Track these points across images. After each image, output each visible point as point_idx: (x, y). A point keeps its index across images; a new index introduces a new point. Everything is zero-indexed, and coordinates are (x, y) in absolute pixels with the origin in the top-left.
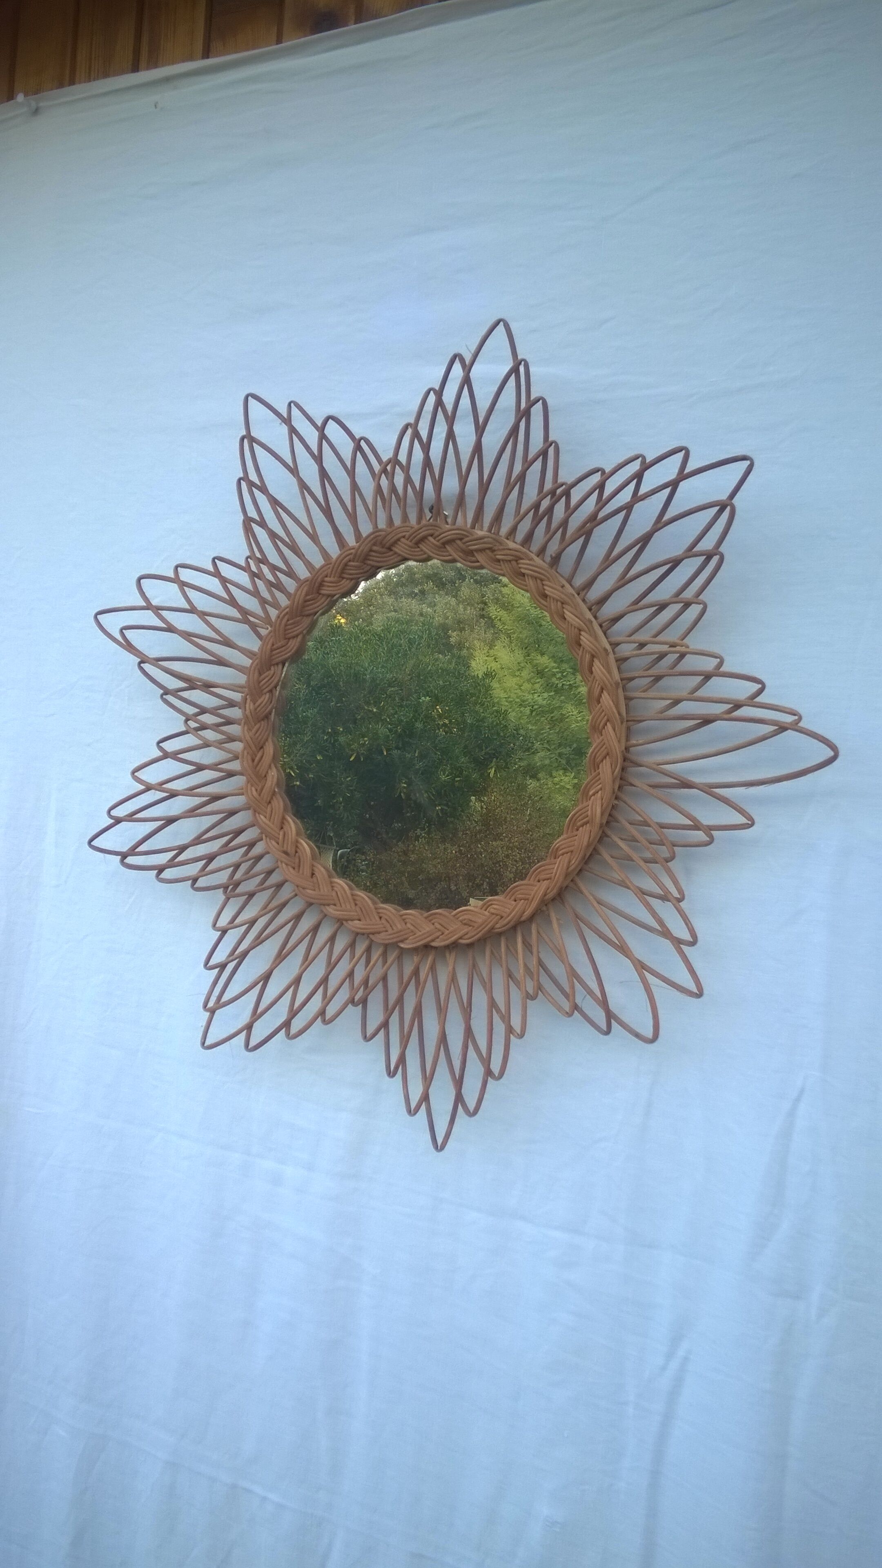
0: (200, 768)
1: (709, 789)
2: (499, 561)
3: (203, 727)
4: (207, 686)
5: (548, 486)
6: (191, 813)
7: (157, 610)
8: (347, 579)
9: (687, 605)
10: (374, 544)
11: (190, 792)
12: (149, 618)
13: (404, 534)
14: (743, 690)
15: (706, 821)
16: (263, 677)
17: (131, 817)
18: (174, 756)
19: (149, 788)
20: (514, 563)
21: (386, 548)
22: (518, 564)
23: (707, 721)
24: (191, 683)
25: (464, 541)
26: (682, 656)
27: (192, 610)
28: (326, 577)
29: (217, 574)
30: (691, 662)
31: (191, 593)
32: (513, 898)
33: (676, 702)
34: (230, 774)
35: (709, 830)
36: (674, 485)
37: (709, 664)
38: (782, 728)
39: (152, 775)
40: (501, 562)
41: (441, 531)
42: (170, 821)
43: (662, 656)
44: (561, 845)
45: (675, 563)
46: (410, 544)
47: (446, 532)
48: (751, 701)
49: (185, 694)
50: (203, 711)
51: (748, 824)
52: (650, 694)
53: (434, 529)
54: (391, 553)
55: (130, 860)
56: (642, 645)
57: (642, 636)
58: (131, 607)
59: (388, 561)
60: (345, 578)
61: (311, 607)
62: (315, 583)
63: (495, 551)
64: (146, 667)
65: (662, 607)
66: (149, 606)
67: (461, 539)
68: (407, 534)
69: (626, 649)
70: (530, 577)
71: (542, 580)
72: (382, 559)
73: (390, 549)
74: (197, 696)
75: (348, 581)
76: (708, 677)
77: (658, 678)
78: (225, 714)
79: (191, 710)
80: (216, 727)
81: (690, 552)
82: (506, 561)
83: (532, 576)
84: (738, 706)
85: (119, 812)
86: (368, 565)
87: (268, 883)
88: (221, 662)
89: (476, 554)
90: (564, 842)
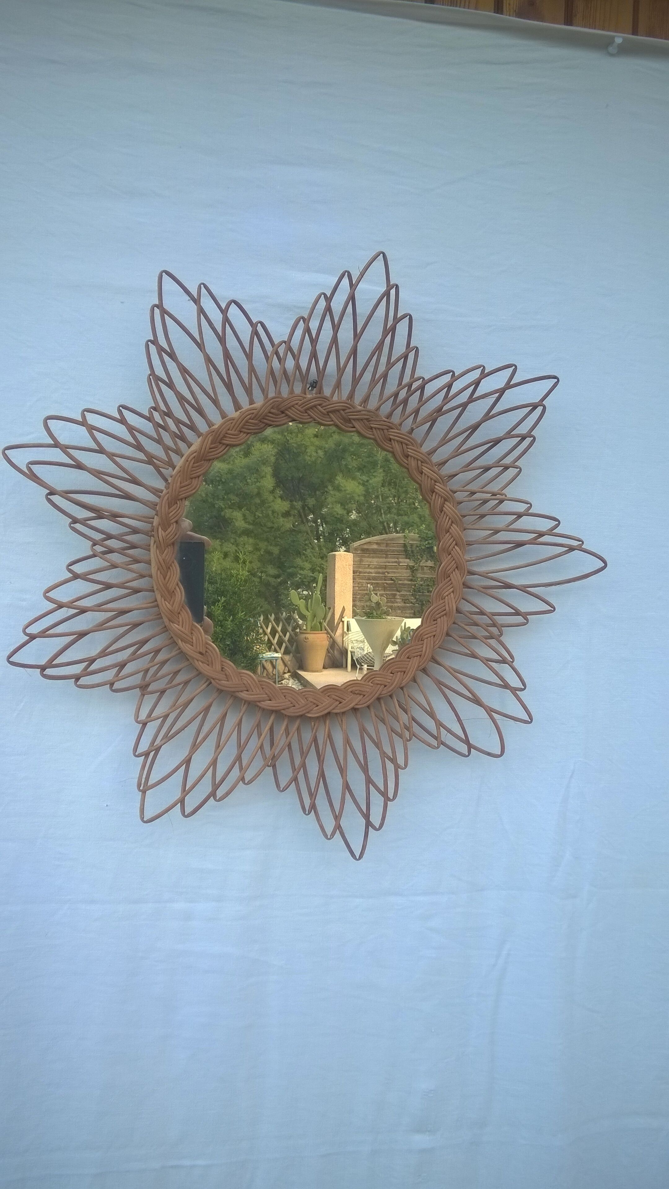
0: (108, 586)
1: (523, 589)
2: (371, 428)
3: (111, 551)
4: (114, 516)
5: (406, 380)
6: (100, 627)
7: (64, 448)
8: (245, 433)
9: (506, 468)
10: (272, 408)
11: (98, 608)
12: (57, 455)
13: (297, 402)
14: (545, 525)
15: (523, 609)
16: (171, 509)
17: (43, 634)
18: (84, 577)
19: (60, 606)
20: (386, 431)
21: (280, 411)
22: (388, 432)
23: (520, 544)
24: (99, 513)
25: (346, 411)
26: (501, 501)
27: (101, 450)
28: (228, 430)
29: (122, 421)
30: (507, 506)
31: (98, 435)
32: (390, 671)
33: (497, 532)
34: (136, 591)
35: (525, 615)
36: (501, 392)
37: (521, 508)
38: (571, 549)
39: (63, 595)
40: (374, 430)
41: (330, 403)
42: (82, 635)
43: (485, 501)
44: (423, 632)
45: (497, 442)
46: (302, 410)
47: (333, 404)
48: (550, 532)
49: (92, 523)
50: (109, 537)
51: (551, 610)
52: (476, 526)
53: (322, 401)
54: (283, 415)
55: (49, 672)
56: (473, 493)
57: (472, 487)
58: (38, 444)
59: (280, 421)
60: (242, 432)
61: (213, 453)
62: (219, 435)
63: (370, 421)
64: (55, 498)
65: (487, 469)
66: (56, 445)
67: (344, 410)
68: (300, 402)
69: (459, 496)
70: (395, 441)
71: (407, 445)
72: (274, 419)
73: (283, 412)
74: (104, 524)
75: (245, 435)
76: (520, 516)
77: (483, 516)
78: (128, 539)
79: (98, 536)
80: (121, 551)
81: (509, 435)
82: (379, 429)
83: (398, 441)
84: (541, 535)
85: (34, 629)
86: (263, 423)
87: (175, 682)
88: (128, 496)
89: (353, 422)
90: (426, 629)
